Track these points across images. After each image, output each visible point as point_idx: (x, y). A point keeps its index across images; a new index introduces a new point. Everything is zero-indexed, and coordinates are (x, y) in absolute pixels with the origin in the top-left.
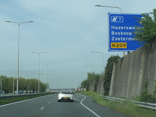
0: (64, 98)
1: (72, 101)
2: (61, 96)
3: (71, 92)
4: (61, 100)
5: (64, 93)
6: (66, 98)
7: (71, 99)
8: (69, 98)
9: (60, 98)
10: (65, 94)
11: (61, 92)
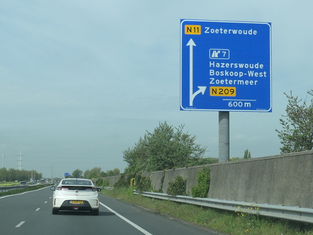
0: (71, 202)
1: (95, 212)
2: (61, 197)
3: (93, 185)
4: (62, 207)
5: (70, 188)
6: (79, 203)
7: (93, 206)
8: (86, 202)
9: (58, 204)
10: (73, 192)
11: (60, 185)
